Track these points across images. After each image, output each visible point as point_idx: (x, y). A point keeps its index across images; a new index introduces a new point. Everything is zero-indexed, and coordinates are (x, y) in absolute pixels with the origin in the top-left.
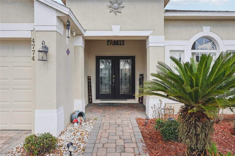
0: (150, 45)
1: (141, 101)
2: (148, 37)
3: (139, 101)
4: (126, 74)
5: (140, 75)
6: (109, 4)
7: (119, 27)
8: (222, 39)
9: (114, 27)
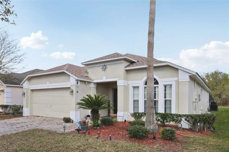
2: (117, 81)
6: (102, 67)
7: (105, 77)
8: (160, 78)
9: (103, 77)
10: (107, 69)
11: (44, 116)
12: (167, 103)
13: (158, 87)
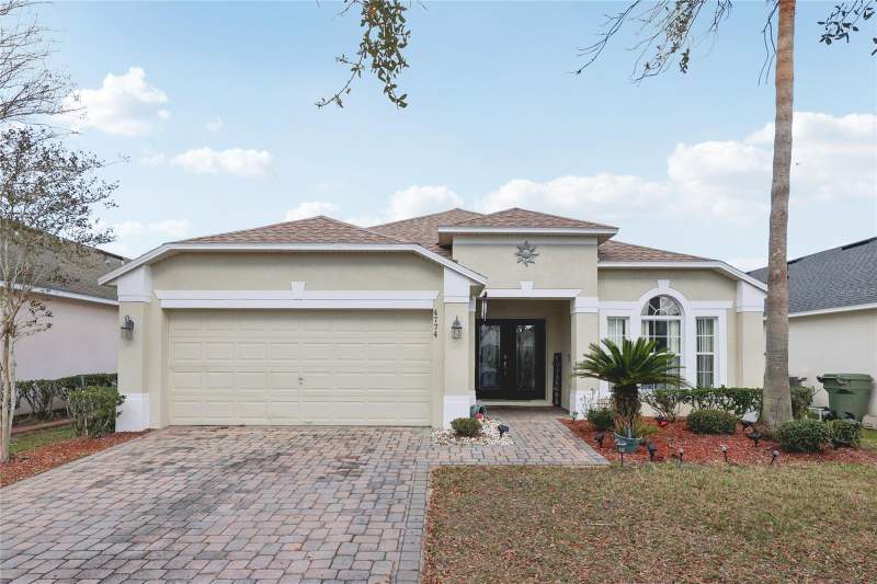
0: (577, 310)
1: (557, 402)
2: (574, 299)
3: (554, 402)
4: (527, 353)
5: (555, 354)
6: (517, 251)
7: (531, 284)
8: (688, 299)
9: (523, 284)
10: (536, 259)
11: (247, 421)
12: (705, 364)
13: (679, 322)
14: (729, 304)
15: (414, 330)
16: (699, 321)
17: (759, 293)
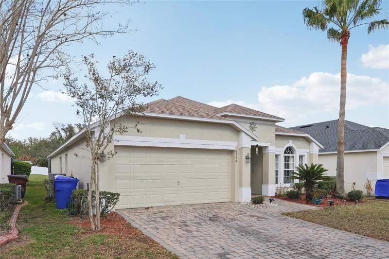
0: (269, 151)
2: (267, 147)
6: (250, 125)
8: (298, 148)
10: (256, 129)
13: (293, 157)
14: (308, 150)
15: (225, 159)
16: (300, 156)
17: (318, 147)
